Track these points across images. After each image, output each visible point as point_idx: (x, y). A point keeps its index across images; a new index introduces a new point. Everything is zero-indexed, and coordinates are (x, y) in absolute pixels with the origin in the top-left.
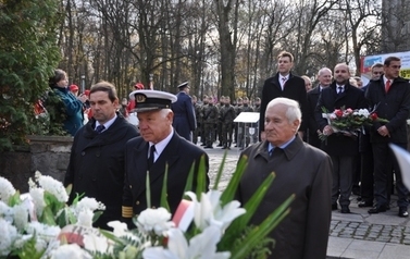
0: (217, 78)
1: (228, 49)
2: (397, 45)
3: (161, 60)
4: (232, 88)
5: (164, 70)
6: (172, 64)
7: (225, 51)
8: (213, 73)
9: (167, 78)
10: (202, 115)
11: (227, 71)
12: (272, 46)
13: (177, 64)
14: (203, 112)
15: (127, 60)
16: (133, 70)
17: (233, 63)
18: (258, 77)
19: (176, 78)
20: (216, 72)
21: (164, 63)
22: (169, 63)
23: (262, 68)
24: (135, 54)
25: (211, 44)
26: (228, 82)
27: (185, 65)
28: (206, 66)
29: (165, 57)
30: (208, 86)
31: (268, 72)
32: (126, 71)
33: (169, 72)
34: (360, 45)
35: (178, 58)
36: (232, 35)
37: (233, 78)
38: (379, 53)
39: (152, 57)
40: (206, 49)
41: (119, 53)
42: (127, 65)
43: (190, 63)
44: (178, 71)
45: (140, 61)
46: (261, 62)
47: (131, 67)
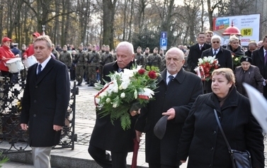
0: (100, 31)
1: (109, 8)
2: (241, 9)
3: (54, 14)
4: (111, 39)
5: (57, 22)
6: (63, 18)
7: (107, 9)
8: (96, 27)
9: (59, 29)
10: (86, 59)
11: (108, 25)
12: (144, 6)
13: (68, 18)
14: (88, 57)
15: (26, 14)
16: (31, 21)
17: (113, 19)
18: (133, 30)
19: (66, 29)
20: (99, 26)
21: (57, 16)
22: (60, 18)
23: (135, 24)
24: (33, 9)
25: (95, 3)
26: (108, 33)
27: (74, 19)
28: (91, 21)
29: (57, 12)
30: (92, 36)
31: (140, 27)
32: (25, 22)
33: (60, 24)
34: (214, 8)
35: (68, 13)
37: (112, 31)
38: (228, 15)
39: (47, 12)
40: (91, 8)
41: (19, 7)
42: (26, 17)
43: (78, 18)
44: (68, 24)
45: (37, 15)
46: (136, 19)
47: (29, 19)
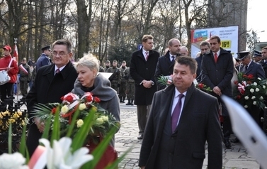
0: (75, 44)
1: (84, 20)
2: (219, 21)
3: (27, 26)
5: (30, 35)
6: (36, 31)
7: (82, 21)
8: (71, 40)
9: (32, 42)
11: (83, 38)
12: (120, 19)
13: (41, 31)
17: (88, 31)
18: (109, 43)
19: (39, 42)
20: (75, 40)
21: (30, 29)
22: (34, 30)
23: (111, 37)
24: (4, 21)
25: (70, 15)
27: (48, 32)
28: (65, 33)
29: (30, 24)
31: (117, 40)
33: (33, 37)
34: (191, 20)
35: (42, 26)
36: (88, 8)
37: (88, 44)
38: (206, 27)
39: (19, 24)
40: (66, 20)
43: (52, 30)
44: (41, 37)
45: (9, 28)
46: (112, 32)
